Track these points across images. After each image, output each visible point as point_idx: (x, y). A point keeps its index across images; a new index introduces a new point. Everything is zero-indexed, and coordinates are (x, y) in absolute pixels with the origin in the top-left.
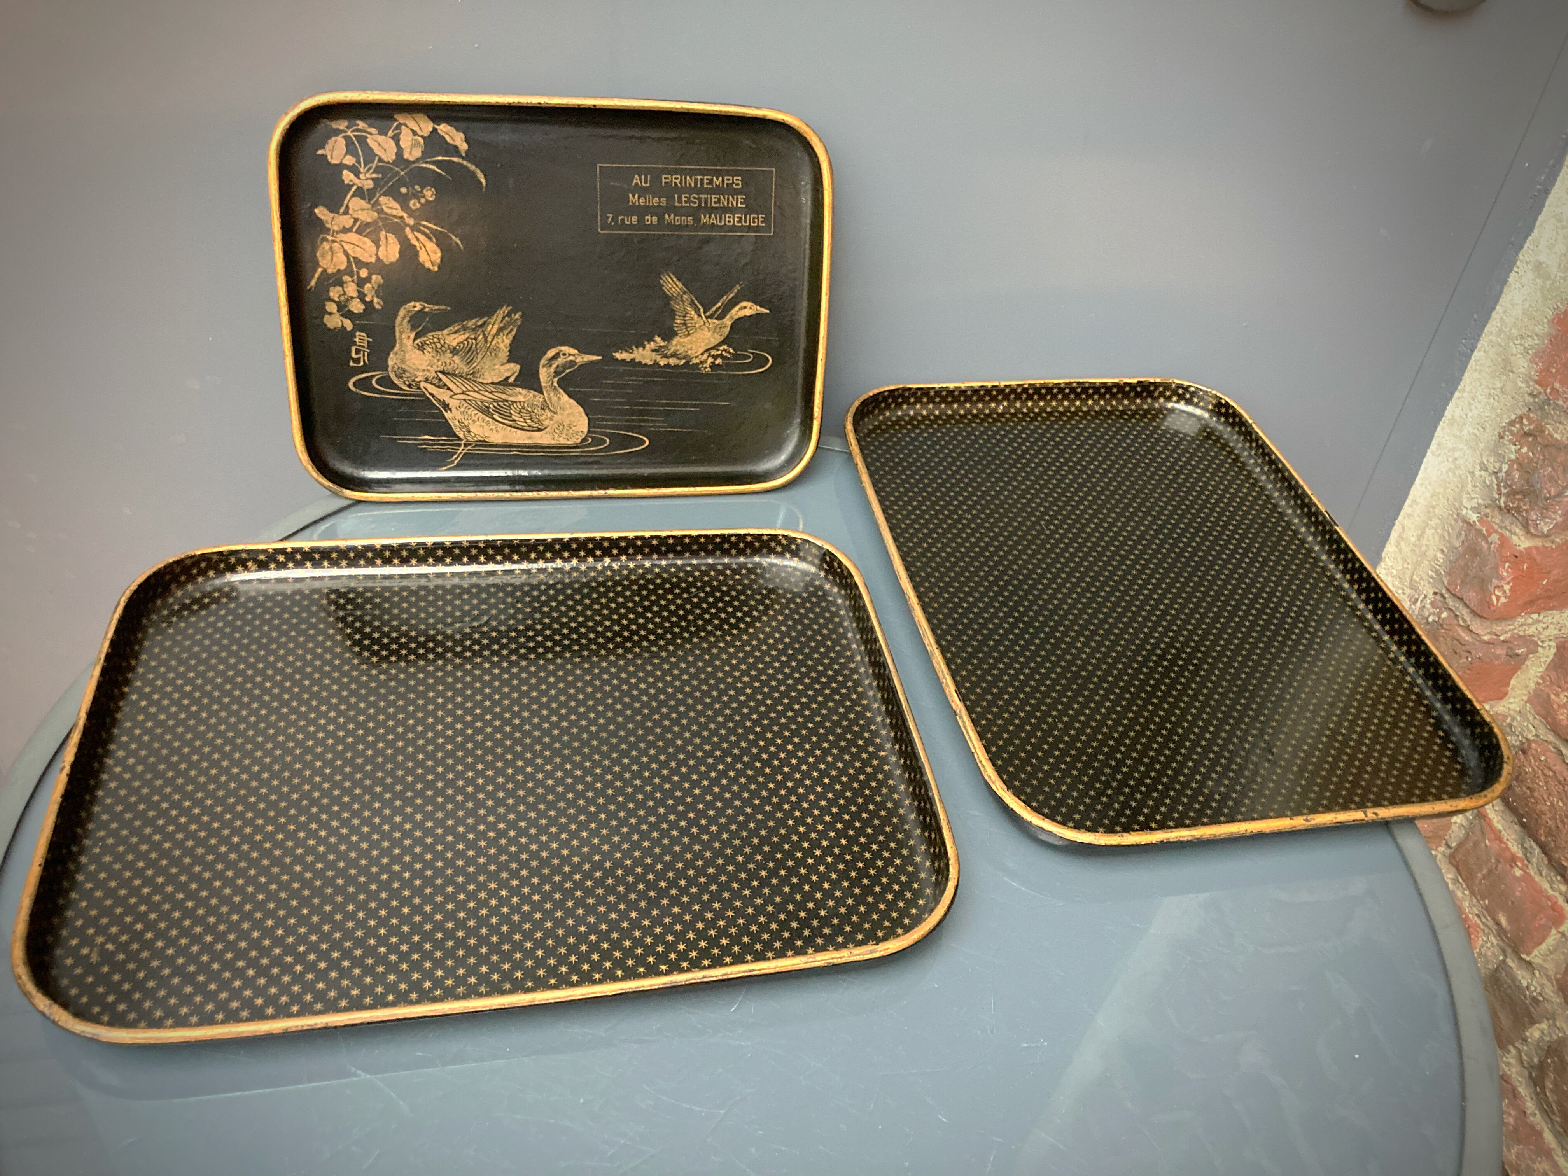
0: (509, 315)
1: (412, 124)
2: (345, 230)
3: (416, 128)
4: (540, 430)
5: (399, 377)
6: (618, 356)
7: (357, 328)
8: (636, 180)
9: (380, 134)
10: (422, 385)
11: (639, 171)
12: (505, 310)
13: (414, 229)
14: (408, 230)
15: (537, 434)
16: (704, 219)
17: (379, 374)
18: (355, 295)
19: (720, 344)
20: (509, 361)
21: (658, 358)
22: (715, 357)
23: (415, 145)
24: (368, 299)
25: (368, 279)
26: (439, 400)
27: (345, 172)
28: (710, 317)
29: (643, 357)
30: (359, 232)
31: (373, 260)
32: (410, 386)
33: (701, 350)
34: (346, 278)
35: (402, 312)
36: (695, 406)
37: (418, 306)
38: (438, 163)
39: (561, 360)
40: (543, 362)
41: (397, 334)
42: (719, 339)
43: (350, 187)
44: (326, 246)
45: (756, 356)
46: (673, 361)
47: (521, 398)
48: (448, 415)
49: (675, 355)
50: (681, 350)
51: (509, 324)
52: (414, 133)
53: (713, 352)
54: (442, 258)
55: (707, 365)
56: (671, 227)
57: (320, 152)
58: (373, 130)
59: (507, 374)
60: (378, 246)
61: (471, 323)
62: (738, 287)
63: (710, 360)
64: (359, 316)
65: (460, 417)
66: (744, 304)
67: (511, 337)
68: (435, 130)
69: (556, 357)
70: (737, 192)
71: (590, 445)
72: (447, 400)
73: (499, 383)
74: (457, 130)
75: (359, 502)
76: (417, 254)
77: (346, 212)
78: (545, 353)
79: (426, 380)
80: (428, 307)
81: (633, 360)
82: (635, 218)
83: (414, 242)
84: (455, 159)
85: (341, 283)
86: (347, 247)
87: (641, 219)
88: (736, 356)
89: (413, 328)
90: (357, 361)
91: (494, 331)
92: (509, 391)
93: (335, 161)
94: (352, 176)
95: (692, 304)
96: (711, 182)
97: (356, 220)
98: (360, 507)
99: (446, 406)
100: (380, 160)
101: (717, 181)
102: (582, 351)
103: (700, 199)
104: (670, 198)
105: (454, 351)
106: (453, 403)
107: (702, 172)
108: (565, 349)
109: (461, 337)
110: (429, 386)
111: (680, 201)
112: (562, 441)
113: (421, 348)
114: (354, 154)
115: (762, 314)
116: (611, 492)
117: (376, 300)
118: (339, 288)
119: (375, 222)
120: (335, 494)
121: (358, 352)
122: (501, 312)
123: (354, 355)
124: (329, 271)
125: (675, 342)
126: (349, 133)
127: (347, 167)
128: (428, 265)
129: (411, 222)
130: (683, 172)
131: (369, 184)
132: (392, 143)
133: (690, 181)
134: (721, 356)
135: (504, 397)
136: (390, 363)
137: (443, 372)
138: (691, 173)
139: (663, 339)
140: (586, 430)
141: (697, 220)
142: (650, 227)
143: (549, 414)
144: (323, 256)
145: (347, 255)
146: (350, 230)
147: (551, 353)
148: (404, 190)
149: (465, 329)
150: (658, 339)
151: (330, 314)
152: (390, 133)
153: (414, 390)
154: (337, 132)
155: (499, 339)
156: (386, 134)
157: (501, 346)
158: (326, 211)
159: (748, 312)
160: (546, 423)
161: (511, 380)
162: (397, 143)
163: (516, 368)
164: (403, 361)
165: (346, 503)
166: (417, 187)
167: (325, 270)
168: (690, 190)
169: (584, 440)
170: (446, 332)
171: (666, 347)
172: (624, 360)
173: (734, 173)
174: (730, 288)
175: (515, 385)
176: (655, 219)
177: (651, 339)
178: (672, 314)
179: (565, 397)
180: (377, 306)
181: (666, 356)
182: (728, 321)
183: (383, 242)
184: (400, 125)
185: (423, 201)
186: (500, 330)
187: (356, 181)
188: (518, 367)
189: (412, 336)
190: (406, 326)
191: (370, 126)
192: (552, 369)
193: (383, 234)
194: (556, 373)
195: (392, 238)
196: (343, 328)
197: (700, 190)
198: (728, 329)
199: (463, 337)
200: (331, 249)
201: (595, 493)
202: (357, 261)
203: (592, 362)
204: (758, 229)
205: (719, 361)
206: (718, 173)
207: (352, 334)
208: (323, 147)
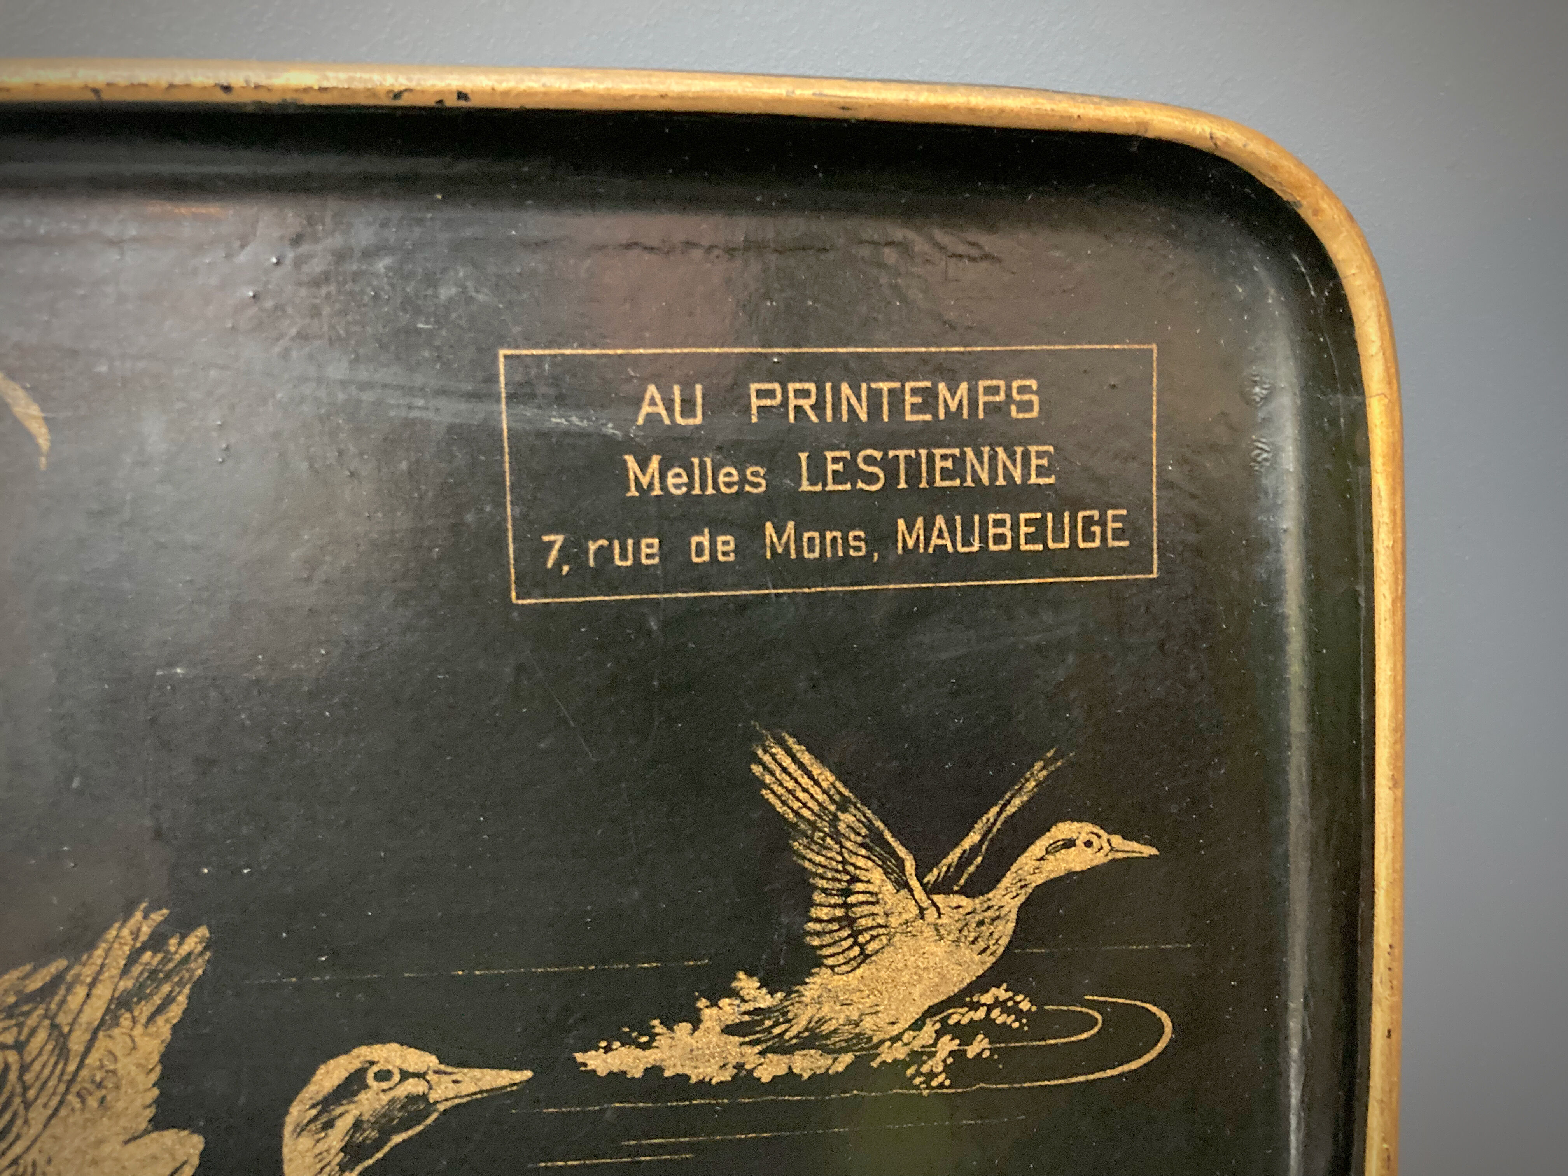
0: (157, 942)
6: (598, 1061)
8: (651, 403)
11: (659, 372)
12: (142, 923)
16: (907, 535)
19: (981, 984)
20: (159, 1123)
21: (750, 1056)
22: (965, 1034)
28: (943, 887)
29: (692, 1055)
33: (915, 1013)
39: (371, 1100)
40: (297, 1112)
42: (976, 963)
45: (1115, 1014)
46: (806, 1063)
49: (813, 1039)
50: (837, 1018)
51: (155, 976)
53: (959, 1016)
55: (936, 1064)
56: (788, 568)
62: (1039, 772)
63: (948, 1044)
66: (1063, 830)
67: (164, 1028)
69: (350, 1087)
70: (1025, 434)
78: (305, 1079)
81: (653, 1072)
82: (650, 546)
87: (674, 548)
88: (1038, 1024)
91: (95, 1011)
95: (874, 843)
96: (929, 399)
101: (951, 398)
102: (454, 1056)
103: (890, 467)
104: (782, 469)
107: (899, 368)
111: (818, 474)
115: (1129, 863)
125: (811, 988)
130: (825, 371)
133: (853, 401)
134: (987, 1026)
138: (858, 371)
139: (769, 984)
141: (882, 539)
142: (714, 573)
147: (330, 1076)
150: (747, 984)
155: (114, 1043)
157: (127, 1066)
159: (1077, 861)
163: (189, 1146)
168: (853, 434)
171: (782, 1014)
172: (618, 1077)
173: (1010, 367)
174: (1011, 778)
176: (726, 543)
177: (720, 989)
178: (802, 883)
181: (782, 1048)
182: (1007, 898)
188: (195, 1144)
192: (336, 1138)
194: (353, 1151)
198: (1006, 929)
203: (496, 1094)
204: (1102, 559)
205: (979, 1046)
206: (954, 368)
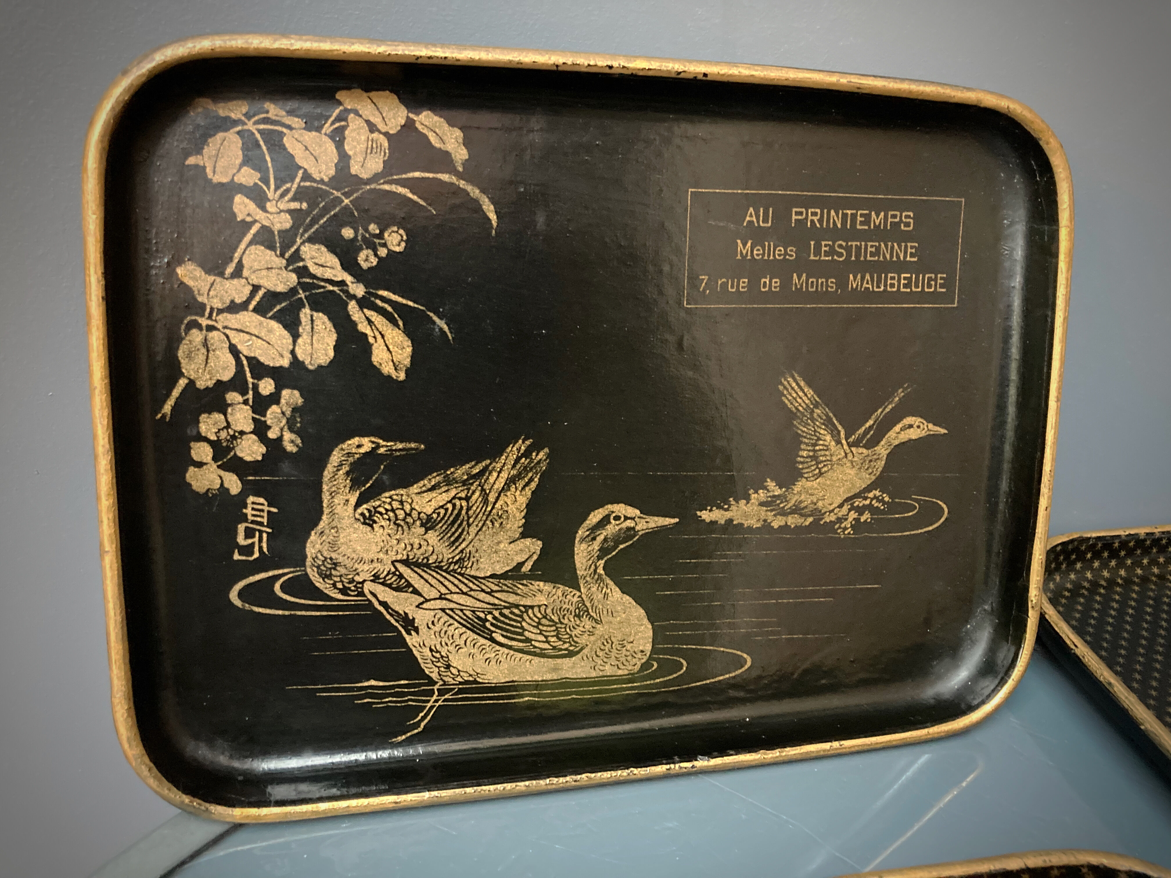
0: (527, 454)
1: (367, 110)
2: (233, 308)
3: (376, 120)
4: (571, 654)
5: (325, 576)
6: (706, 515)
7: (248, 489)
8: (750, 216)
9: (309, 127)
10: (368, 587)
11: (755, 201)
12: (522, 445)
13: (364, 303)
14: (352, 307)
15: (566, 662)
16: (853, 282)
17: (287, 573)
18: (249, 427)
19: (869, 489)
20: (523, 535)
21: (770, 516)
22: (860, 510)
23: (370, 150)
24: (272, 434)
25: (275, 398)
26: (395, 614)
27: (238, 198)
28: (856, 444)
29: (746, 515)
30: (260, 310)
31: (285, 362)
32: (344, 591)
33: (839, 500)
34: (233, 397)
35: (336, 457)
36: (826, 595)
37: (367, 444)
38: (411, 184)
39: (611, 529)
40: (581, 532)
41: (326, 498)
42: (867, 479)
43: (246, 226)
44: (196, 336)
45: (924, 505)
46: (793, 521)
47: (541, 600)
48: (412, 640)
49: (797, 510)
50: (807, 500)
51: (526, 469)
52: (372, 127)
53: (858, 502)
54: (413, 357)
55: (847, 524)
56: (802, 295)
57: (191, 161)
58: (297, 122)
59: (520, 559)
60: (296, 336)
61: (461, 472)
62: (900, 393)
63: (853, 515)
64: (254, 467)
65: (433, 641)
66: (909, 420)
67: (528, 492)
68: (409, 126)
69: (605, 521)
70: (906, 237)
71: (653, 676)
72: (412, 612)
73: (505, 576)
74: (451, 124)
75: (237, 827)
76: (367, 349)
77: (238, 273)
79: (376, 578)
80: (384, 446)
81: (729, 521)
82: (744, 282)
83: (363, 327)
84: (445, 177)
85: (222, 408)
86: (236, 339)
87: (754, 284)
88: (892, 508)
89: (355, 484)
90: (248, 550)
91: (500, 484)
92: (521, 589)
93: (217, 178)
94: (252, 206)
95: (828, 423)
96: (868, 217)
97: (256, 288)
98: (240, 835)
99: (409, 624)
100: (307, 177)
101: (877, 219)
102: (647, 511)
103: (848, 249)
104: (803, 248)
105: (428, 524)
106: (421, 618)
107: (856, 204)
108: (621, 509)
109: (441, 498)
110: (379, 589)
111: (817, 252)
112: (609, 670)
113: (369, 521)
114: (259, 166)
116: (701, 763)
117: (288, 436)
118: (218, 417)
119: (293, 291)
120: (193, 813)
121: (249, 533)
122: (513, 451)
123: (241, 540)
124: (201, 384)
125: (797, 489)
126: (250, 126)
127: (241, 189)
128: (387, 369)
129: (359, 290)
130: (825, 204)
131: (284, 222)
132: (330, 147)
133: (835, 218)
134: (870, 507)
135: (512, 599)
136: (311, 550)
137: (406, 562)
138: (838, 205)
139: (780, 484)
140: (649, 647)
141: (843, 283)
142: (770, 296)
143: (588, 624)
144: (189, 357)
145: (234, 351)
146: (244, 306)
147: (595, 517)
148: (348, 233)
149: (449, 482)
150: (771, 484)
151: (200, 465)
152: (328, 128)
153: (352, 598)
154: (226, 124)
155: (507, 498)
156: (319, 129)
157: (512, 508)
158: (199, 272)
159: (914, 434)
160: (583, 640)
161: (527, 568)
162: (340, 145)
163: (534, 546)
164: (333, 546)
165: (217, 830)
166: (373, 228)
167: (191, 383)
168: (834, 234)
169: (646, 666)
170: (415, 489)
171: (783, 497)
172: (714, 523)
173: (902, 206)
174: (888, 397)
175: (532, 576)
176: (776, 282)
177: (760, 486)
178: (797, 440)
179: (616, 593)
180: (290, 448)
181: (782, 513)
182: (882, 450)
183: (304, 328)
184: (347, 111)
185: (383, 252)
186: (511, 481)
187: (260, 215)
188: (540, 543)
189: (353, 499)
190: (343, 481)
191: (290, 113)
192: (596, 545)
193: (305, 313)
194: (603, 551)
195: (322, 320)
196: (223, 488)
197: (852, 234)
198: (882, 463)
199: (446, 497)
200: (205, 343)
201: (676, 767)
202: (254, 363)
203: (662, 529)
204: (935, 297)
205: (866, 517)
206: (879, 206)
207: (240, 501)
208: (199, 151)
